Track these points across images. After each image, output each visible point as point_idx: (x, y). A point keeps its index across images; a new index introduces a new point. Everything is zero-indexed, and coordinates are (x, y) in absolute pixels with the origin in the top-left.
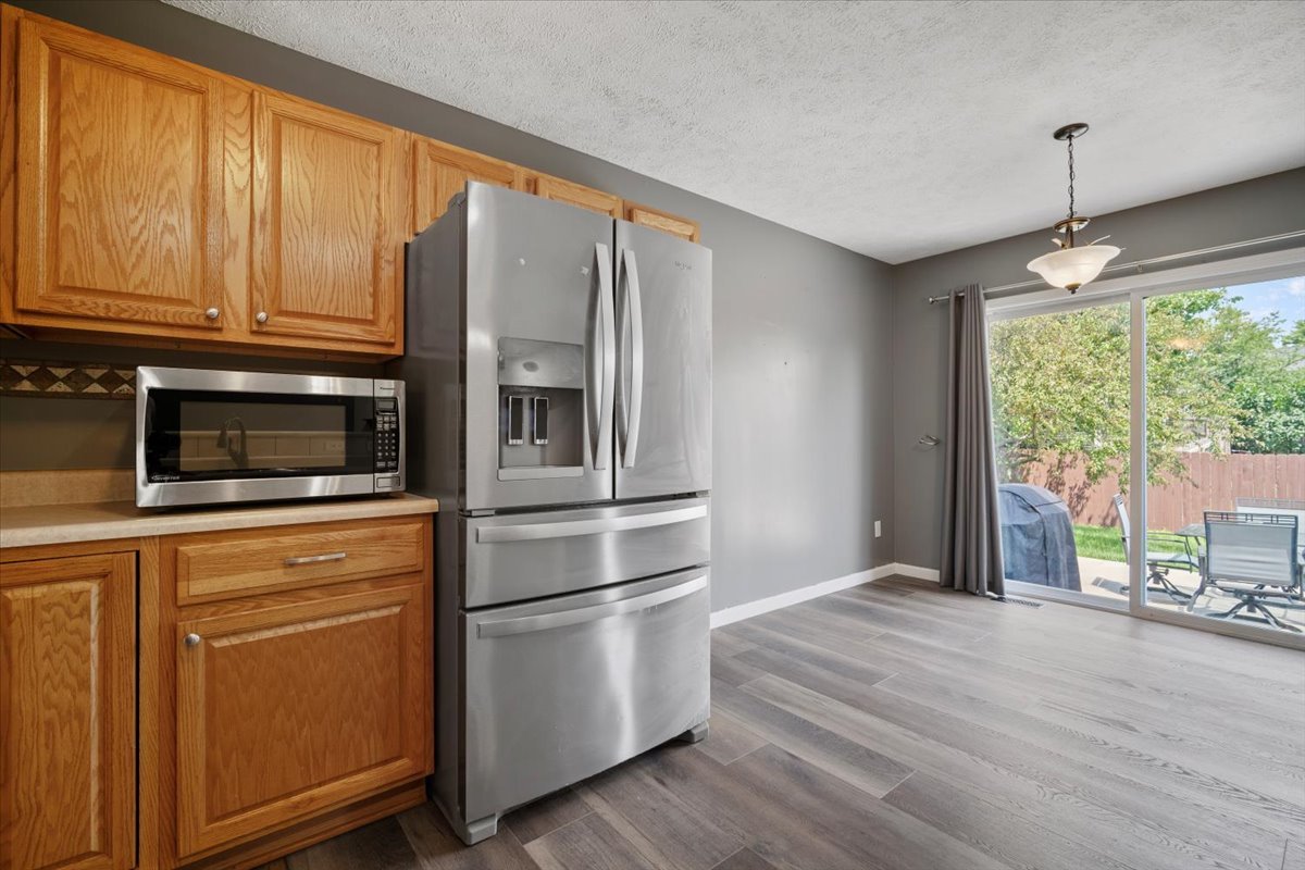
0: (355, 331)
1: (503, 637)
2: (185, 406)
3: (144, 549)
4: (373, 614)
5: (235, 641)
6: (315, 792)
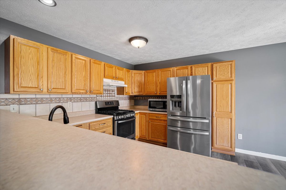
3: (148, 114)
4: (163, 124)
5: (153, 123)
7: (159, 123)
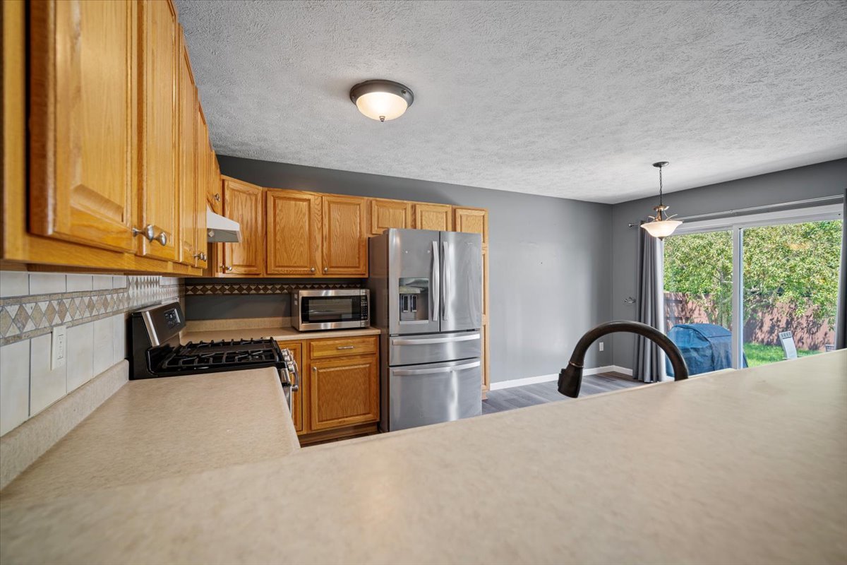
0: (352, 270)
1: (403, 375)
2: (310, 301)
3: (303, 343)
4: (361, 366)
5: (324, 370)
6: (346, 419)
7: (347, 368)
